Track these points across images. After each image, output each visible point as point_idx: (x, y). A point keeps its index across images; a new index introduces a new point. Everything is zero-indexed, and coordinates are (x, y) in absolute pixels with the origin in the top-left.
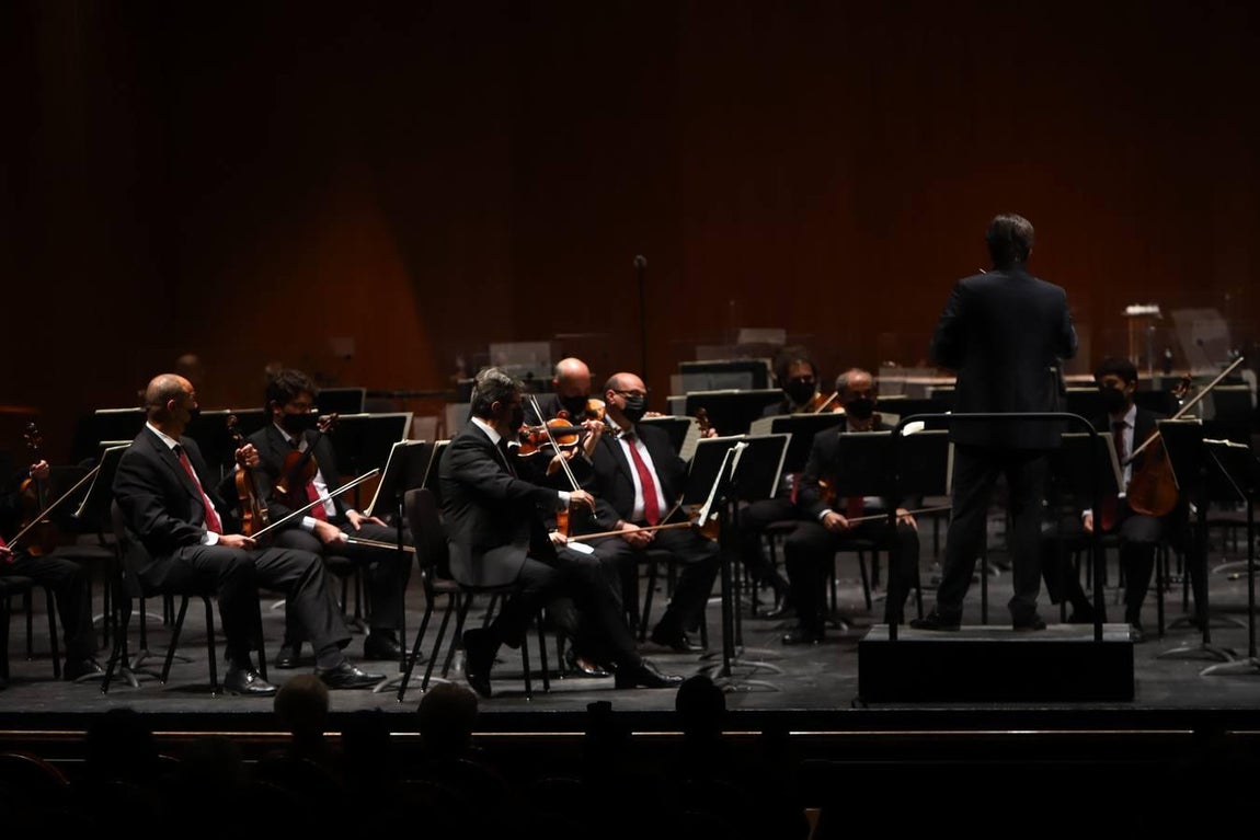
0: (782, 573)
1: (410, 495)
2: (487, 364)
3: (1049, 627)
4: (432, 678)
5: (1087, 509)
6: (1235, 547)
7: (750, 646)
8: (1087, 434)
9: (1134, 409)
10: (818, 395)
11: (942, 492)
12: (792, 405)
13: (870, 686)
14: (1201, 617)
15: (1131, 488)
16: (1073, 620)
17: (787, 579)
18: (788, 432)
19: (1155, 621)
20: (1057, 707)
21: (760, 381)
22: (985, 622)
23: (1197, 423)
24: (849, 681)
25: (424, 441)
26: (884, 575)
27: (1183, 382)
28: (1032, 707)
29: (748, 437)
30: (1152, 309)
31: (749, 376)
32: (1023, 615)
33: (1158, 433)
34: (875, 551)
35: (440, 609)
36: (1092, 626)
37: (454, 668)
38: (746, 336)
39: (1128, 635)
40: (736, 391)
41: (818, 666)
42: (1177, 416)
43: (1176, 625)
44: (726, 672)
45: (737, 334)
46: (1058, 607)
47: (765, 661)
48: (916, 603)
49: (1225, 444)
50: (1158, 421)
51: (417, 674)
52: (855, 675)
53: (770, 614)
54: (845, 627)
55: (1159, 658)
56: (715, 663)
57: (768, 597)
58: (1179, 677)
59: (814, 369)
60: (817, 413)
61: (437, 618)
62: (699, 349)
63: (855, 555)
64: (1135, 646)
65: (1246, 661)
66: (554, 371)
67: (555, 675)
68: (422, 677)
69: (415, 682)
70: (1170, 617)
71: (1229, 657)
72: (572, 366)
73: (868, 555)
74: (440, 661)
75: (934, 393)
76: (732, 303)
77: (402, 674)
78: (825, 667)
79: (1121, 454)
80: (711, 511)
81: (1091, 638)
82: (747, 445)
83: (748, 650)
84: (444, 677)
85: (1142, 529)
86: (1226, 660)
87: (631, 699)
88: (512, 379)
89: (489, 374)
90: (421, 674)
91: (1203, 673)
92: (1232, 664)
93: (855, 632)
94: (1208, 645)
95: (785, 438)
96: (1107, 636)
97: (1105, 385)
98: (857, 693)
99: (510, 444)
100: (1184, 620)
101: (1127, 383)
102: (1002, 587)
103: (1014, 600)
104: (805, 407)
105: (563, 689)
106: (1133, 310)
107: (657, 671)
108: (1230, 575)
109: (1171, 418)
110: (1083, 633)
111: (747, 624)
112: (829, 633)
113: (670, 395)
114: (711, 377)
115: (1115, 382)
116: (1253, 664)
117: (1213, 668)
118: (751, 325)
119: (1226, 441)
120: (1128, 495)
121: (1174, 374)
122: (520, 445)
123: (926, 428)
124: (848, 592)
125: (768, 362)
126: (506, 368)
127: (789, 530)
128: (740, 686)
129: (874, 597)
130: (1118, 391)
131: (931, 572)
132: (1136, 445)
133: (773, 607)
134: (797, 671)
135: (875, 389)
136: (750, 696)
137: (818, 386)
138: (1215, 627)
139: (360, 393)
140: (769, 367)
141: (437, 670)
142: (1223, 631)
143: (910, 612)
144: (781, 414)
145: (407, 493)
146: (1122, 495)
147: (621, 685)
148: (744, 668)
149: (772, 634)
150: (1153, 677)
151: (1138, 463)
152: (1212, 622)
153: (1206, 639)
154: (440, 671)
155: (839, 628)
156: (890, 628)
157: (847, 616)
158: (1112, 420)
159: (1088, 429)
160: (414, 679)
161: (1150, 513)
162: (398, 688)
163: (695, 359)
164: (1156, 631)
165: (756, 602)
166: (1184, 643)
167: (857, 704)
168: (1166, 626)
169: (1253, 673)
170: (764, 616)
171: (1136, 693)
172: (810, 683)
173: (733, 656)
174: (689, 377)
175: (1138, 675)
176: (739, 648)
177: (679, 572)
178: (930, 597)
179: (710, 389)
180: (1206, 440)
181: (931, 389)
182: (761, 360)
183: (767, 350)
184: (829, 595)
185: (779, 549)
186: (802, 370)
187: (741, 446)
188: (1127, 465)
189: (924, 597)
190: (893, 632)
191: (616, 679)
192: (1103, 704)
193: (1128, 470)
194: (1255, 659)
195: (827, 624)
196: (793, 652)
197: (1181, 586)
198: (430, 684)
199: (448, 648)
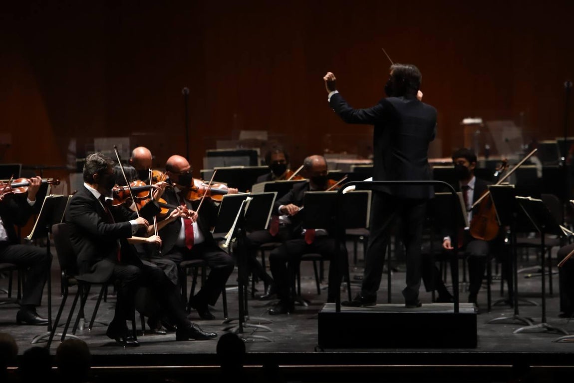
0: (269, 273)
1: (55, 227)
2: (92, 150)
3: (423, 305)
4: (67, 335)
5: (446, 236)
6: (528, 259)
7: (253, 315)
8: (451, 193)
9: (474, 179)
10: (289, 171)
11: (364, 226)
12: (273, 176)
13: (324, 339)
14: (513, 299)
15: (473, 224)
16: (438, 301)
17: (271, 276)
18: (275, 191)
19: (486, 302)
20: (433, 351)
21: (254, 162)
22: (389, 301)
23: (512, 187)
24: (312, 336)
25: (63, 195)
26: (326, 274)
27: (502, 163)
28: (419, 351)
29: (253, 193)
30: (478, 121)
31: (248, 158)
32: (411, 297)
33: (488, 192)
34: (322, 260)
35: (72, 294)
36: (452, 304)
37: (79, 329)
38: (244, 135)
39: (473, 309)
40: (243, 167)
41: (292, 328)
42: (499, 183)
43: (498, 304)
44: (241, 330)
45: (238, 134)
46: (430, 293)
47: (261, 324)
48: (347, 291)
49: (528, 199)
50: (489, 186)
51: (58, 332)
52: (316, 332)
53: (262, 297)
54: (306, 304)
55: (489, 323)
56: (233, 325)
57: (260, 287)
58: (502, 334)
59: (286, 157)
60: (289, 180)
61: (70, 300)
62: (218, 142)
63: (311, 262)
64: (478, 316)
65: (540, 325)
66: (131, 154)
67: (140, 333)
68: (61, 334)
69: (57, 337)
70: (495, 299)
71: (530, 323)
72: (141, 152)
73: (318, 263)
74: (72, 325)
75: (356, 169)
76: (235, 116)
77: (49, 332)
78: (296, 328)
79: (467, 205)
80: (232, 237)
81: (452, 311)
82: (252, 198)
83: (252, 318)
84: (74, 334)
85: (479, 248)
86: (528, 325)
87: (185, 346)
88: (106, 160)
89: (92, 157)
90: (60, 332)
91: (515, 332)
92: (531, 327)
93: (313, 307)
94: (517, 316)
95: (273, 195)
96: (461, 310)
97: (458, 164)
98: (317, 343)
99: (106, 198)
100: (502, 301)
101: (471, 164)
102: (399, 282)
103: (406, 289)
104: (282, 176)
105: (144, 341)
106: (467, 121)
107: (201, 330)
108: (526, 275)
109: (495, 183)
110: (447, 307)
111: (250, 303)
112: (297, 308)
113: (203, 169)
114: (226, 159)
115: (464, 162)
116: (545, 327)
117: (521, 329)
118: (247, 128)
119: (529, 198)
120: (470, 228)
121: (491, 159)
122: (112, 199)
123: (356, 189)
124: (307, 285)
125: (258, 150)
126: (103, 152)
127: (273, 248)
128: (248, 339)
129: (322, 287)
130: (465, 167)
131: (358, 272)
132: (475, 199)
133: (263, 293)
134: (280, 330)
135: (326, 167)
136: (255, 344)
137: (289, 166)
138: (520, 305)
139: (18, 167)
140: (259, 153)
141: (70, 330)
142: (524, 307)
143: (344, 297)
144: (268, 180)
145: (54, 226)
146: (467, 228)
147: (179, 338)
148: (249, 328)
149: (264, 308)
150: (487, 334)
151: (476, 211)
152: (519, 302)
153: (516, 312)
154: (72, 330)
155: (303, 305)
156: (336, 305)
157: (307, 298)
158: (461, 185)
159: (451, 190)
160: (56, 336)
161: (483, 239)
162: (47, 341)
163: (216, 148)
164: (486, 307)
165: (254, 290)
166: (503, 315)
167: (318, 349)
168: (492, 304)
169: (544, 332)
170: (258, 298)
171: (478, 343)
172: (289, 337)
173: (244, 322)
174: (212, 159)
175: (479, 333)
176: (247, 316)
177: (208, 272)
178: (356, 288)
179: (225, 166)
180: (517, 197)
181: (353, 166)
182: (254, 149)
183: (257, 143)
184: (297, 286)
185: (267, 259)
186: (279, 157)
187: (249, 199)
188: (470, 211)
189: (352, 287)
190: (338, 308)
191: (176, 335)
192: (460, 350)
193: (470, 214)
194: (545, 324)
195: (296, 303)
196: (278, 319)
197: (500, 281)
198: (66, 338)
199: (76, 317)
